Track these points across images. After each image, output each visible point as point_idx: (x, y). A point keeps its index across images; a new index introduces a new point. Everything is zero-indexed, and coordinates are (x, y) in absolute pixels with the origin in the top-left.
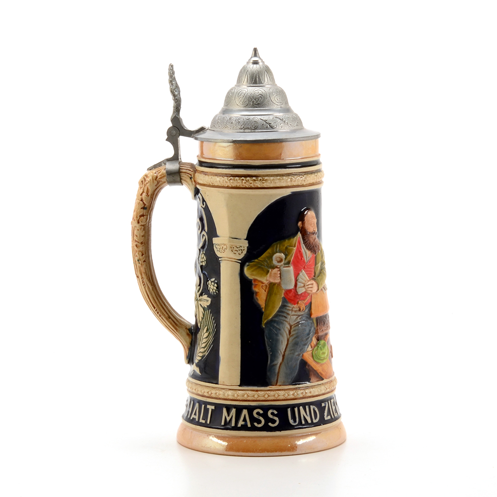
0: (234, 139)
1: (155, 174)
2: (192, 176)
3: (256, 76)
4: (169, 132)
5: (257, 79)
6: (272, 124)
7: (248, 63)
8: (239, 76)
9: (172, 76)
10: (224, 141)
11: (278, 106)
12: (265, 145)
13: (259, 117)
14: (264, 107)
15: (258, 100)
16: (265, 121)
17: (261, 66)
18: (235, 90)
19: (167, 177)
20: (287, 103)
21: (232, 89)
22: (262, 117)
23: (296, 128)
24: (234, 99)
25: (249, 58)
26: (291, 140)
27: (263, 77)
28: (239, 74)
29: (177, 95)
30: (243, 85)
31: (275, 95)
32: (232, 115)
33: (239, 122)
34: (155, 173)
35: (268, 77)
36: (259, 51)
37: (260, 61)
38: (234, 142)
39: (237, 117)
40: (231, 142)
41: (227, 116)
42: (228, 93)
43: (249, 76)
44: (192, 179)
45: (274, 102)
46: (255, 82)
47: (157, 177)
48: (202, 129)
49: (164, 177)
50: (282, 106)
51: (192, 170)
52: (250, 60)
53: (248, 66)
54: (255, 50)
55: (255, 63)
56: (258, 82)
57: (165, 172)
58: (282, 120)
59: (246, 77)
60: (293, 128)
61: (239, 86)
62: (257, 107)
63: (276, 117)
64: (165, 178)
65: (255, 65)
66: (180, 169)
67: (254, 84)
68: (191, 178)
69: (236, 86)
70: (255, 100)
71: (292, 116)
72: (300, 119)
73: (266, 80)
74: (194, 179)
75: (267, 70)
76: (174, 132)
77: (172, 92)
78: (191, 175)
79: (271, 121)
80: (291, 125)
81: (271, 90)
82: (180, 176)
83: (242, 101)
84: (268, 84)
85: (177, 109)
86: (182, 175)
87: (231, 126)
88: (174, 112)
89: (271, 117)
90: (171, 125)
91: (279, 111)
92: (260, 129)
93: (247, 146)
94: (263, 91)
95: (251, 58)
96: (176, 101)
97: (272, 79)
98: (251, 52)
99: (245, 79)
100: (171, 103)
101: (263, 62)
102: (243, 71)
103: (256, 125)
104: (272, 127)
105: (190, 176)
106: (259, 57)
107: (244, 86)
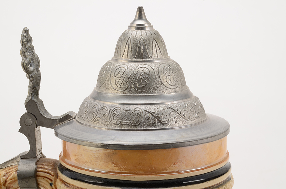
0: (106, 142)
1: (5, 178)
2: (53, 182)
3: (140, 47)
4: (23, 120)
5: (142, 51)
6: (163, 118)
7: (130, 27)
8: (117, 46)
9: (25, 46)
10: (91, 145)
11: (171, 91)
12: (151, 152)
13: (143, 108)
14: (150, 93)
15: (143, 81)
16: (152, 113)
17: (148, 33)
18: (110, 66)
19: (19, 183)
20: (183, 84)
21: (106, 65)
22: (147, 108)
23: (196, 121)
24: (108, 78)
25: (132, 21)
26: (189, 143)
27: (151, 49)
28: (118, 44)
29: (32, 72)
30: (122, 59)
31: (167, 75)
32: (105, 103)
33: (114, 115)
34: (4, 176)
35: (158, 48)
36: (147, 12)
37: (146, 25)
38: (106, 146)
39: (112, 107)
40: (100, 147)
41: (99, 104)
42: (102, 69)
43: (130, 46)
44: (53, 186)
45: (166, 84)
46: (139, 56)
47: (6, 181)
48: (67, 118)
49: (15, 181)
50: (177, 89)
51: (52, 173)
52: (132, 23)
53: (130, 32)
54: (140, 10)
55: (140, 27)
56: (143, 56)
57: (16, 175)
58: (176, 111)
59: (127, 48)
60: (193, 122)
61: (116, 60)
62: (140, 93)
63: (168, 108)
64: (17, 183)
65: (139, 32)
66: (36, 171)
67: (137, 57)
68: (51, 185)
69: (113, 59)
70: (138, 81)
71: (191, 103)
72: (202, 107)
73: (155, 52)
74: (55, 186)
75: (157, 38)
76: (30, 120)
77: (25, 68)
78: (51, 180)
79: (160, 113)
80: (189, 117)
81: (161, 68)
82: (37, 181)
83: (120, 82)
84: (158, 59)
85: (35, 89)
86: (40, 180)
87: (102, 120)
88: (30, 94)
89: (161, 107)
90: (25, 111)
91: (173, 98)
92: (145, 126)
93: (124, 153)
94: (150, 69)
95: (135, 20)
96: (31, 79)
97: (164, 50)
98: (134, 13)
99: (125, 51)
100: (25, 83)
101: (151, 26)
102: (124, 38)
103: (138, 119)
104: (162, 123)
105: (50, 182)
106: (146, 20)
107: (123, 61)
